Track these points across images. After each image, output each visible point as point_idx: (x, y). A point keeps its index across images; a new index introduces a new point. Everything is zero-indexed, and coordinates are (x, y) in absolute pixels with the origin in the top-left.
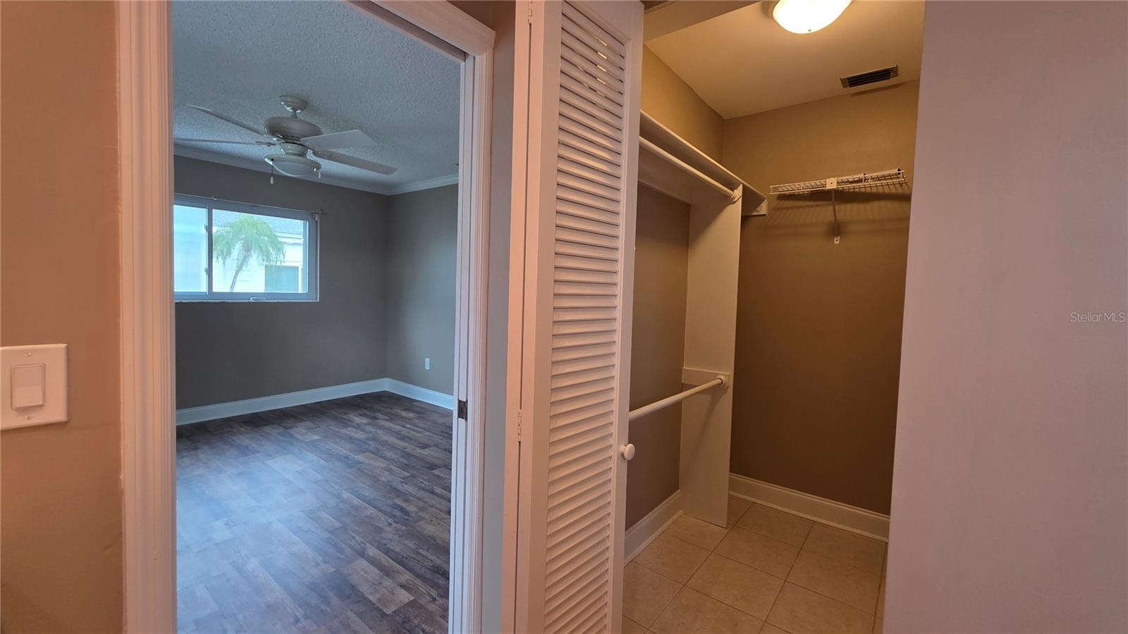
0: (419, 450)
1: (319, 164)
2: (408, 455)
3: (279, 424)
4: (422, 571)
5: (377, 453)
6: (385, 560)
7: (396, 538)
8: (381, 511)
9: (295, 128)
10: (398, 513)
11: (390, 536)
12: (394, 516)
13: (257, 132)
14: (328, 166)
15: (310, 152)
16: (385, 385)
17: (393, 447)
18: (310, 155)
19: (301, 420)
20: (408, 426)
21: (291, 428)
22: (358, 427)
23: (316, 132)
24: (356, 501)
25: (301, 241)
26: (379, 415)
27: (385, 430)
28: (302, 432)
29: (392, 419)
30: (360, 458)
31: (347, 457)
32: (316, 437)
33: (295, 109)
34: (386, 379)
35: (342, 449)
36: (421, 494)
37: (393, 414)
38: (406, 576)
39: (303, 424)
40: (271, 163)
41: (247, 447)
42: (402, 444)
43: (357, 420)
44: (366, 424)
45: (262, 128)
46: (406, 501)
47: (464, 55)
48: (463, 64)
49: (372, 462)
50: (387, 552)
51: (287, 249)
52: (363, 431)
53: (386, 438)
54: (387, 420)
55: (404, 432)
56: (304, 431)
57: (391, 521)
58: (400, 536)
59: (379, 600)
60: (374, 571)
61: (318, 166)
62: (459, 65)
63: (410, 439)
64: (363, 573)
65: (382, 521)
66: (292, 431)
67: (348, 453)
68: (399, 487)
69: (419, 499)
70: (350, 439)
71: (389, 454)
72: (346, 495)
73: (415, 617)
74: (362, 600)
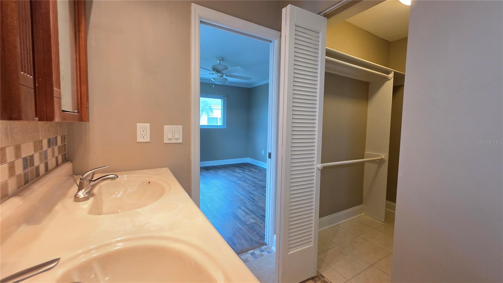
0: (260, 182)
1: (227, 79)
2: (255, 183)
3: (214, 170)
4: (258, 215)
5: (245, 181)
6: (247, 211)
7: (251, 205)
8: (246, 198)
9: (220, 68)
10: (251, 199)
11: (249, 205)
12: (249, 200)
13: (209, 70)
14: (230, 79)
15: (224, 75)
16: (248, 160)
17: (250, 180)
18: (224, 76)
19: (220, 169)
20: (256, 174)
21: (217, 171)
22: (239, 173)
23: (226, 68)
24: (238, 194)
25: (220, 108)
26: (246, 170)
27: (248, 174)
28: (221, 173)
29: (250, 172)
30: (239, 182)
31: (235, 181)
32: (225, 175)
33: (220, 61)
34: (248, 158)
35: (234, 179)
36: (259, 195)
37: (250, 170)
38: (254, 216)
39: (221, 170)
40: (213, 80)
41: (205, 176)
42: (253, 179)
43: (238, 171)
44: (241, 172)
45: (210, 68)
46: (254, 196)
47: (271, 41)
48: (271, 44)
49: (243, 184)
50: (248, 209)
51: (214, 111)
52: (240, 174)
53: (248, 177)
54: (248, 172)
55: (254, 176)
56: (222, 173)
57: (249, 201)
58: (252, 205)
59: (245, 220)
60: (243, 213)
61: (227, 80)
62: (269, 44)
63: (256, 178)
64: (240, 213)
65: (246, 201)
66: (218, 173)
67: (235, 180)
68: (252, 192)
69: (258, 196)
70: (236, 176)
71: (248, 182)
72: (235, 192)
73: (256, 226)
74: (240, 219)
